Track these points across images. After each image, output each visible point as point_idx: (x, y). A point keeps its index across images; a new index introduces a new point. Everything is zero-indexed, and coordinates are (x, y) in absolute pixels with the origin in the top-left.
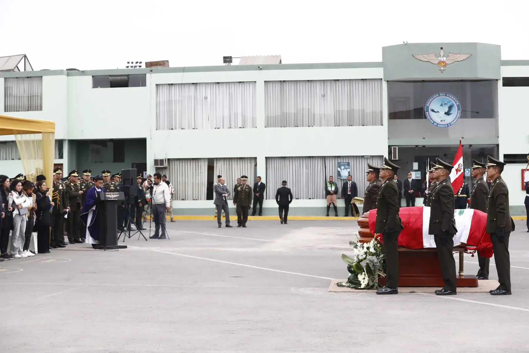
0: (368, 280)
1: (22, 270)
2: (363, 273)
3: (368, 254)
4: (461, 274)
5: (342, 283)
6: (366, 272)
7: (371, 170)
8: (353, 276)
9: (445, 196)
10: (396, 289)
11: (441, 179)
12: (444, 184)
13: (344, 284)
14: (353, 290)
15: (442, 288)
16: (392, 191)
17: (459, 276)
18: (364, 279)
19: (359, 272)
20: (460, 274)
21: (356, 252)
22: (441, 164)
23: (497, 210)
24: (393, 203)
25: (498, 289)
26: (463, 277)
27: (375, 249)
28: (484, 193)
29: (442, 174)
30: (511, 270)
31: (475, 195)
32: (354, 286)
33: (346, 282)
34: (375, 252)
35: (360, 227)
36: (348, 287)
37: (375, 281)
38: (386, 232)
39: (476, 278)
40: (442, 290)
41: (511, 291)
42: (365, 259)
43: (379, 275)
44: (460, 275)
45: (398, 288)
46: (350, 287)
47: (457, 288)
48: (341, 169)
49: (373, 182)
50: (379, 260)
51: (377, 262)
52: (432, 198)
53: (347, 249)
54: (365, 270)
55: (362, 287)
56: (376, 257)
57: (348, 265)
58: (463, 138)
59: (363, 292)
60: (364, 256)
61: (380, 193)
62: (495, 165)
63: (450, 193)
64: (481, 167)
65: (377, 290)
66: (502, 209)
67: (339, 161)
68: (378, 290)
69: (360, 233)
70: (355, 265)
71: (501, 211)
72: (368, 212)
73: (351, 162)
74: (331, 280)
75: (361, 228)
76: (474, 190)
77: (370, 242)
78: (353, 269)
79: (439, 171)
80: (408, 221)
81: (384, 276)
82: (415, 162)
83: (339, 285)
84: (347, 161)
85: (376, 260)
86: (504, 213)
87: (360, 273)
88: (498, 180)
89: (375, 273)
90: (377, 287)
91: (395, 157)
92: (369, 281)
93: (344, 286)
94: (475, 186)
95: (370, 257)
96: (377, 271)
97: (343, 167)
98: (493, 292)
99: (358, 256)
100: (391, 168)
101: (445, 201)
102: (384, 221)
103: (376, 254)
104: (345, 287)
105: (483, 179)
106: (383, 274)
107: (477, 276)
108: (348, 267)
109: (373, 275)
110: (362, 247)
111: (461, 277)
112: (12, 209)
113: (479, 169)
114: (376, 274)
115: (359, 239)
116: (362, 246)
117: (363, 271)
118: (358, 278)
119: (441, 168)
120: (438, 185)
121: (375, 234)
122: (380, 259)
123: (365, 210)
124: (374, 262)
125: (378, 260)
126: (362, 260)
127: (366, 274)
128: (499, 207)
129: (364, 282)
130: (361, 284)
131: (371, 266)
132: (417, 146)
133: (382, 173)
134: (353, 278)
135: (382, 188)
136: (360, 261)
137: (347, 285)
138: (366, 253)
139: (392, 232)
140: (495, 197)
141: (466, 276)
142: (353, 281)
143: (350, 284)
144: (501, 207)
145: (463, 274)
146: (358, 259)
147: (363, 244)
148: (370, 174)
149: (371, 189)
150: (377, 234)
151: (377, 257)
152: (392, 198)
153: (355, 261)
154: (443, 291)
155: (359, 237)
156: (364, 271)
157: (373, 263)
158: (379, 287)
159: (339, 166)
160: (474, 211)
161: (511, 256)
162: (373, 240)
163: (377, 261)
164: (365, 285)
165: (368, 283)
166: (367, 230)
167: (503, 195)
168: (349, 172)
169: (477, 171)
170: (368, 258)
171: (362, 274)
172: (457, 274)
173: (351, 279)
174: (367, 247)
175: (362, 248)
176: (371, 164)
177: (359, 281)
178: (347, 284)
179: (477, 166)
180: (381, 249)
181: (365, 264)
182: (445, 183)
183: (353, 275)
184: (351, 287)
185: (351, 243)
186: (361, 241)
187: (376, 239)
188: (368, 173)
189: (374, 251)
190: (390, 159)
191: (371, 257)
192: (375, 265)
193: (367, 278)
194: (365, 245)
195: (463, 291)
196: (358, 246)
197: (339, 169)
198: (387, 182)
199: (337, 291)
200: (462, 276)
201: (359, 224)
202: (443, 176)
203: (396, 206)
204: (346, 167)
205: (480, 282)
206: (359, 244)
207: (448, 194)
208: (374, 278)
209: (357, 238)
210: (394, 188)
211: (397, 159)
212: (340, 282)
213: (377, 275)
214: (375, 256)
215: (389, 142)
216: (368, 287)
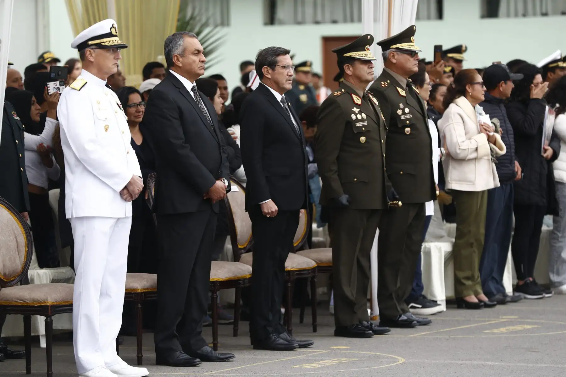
1: (401, 360)
112: (550, 152)
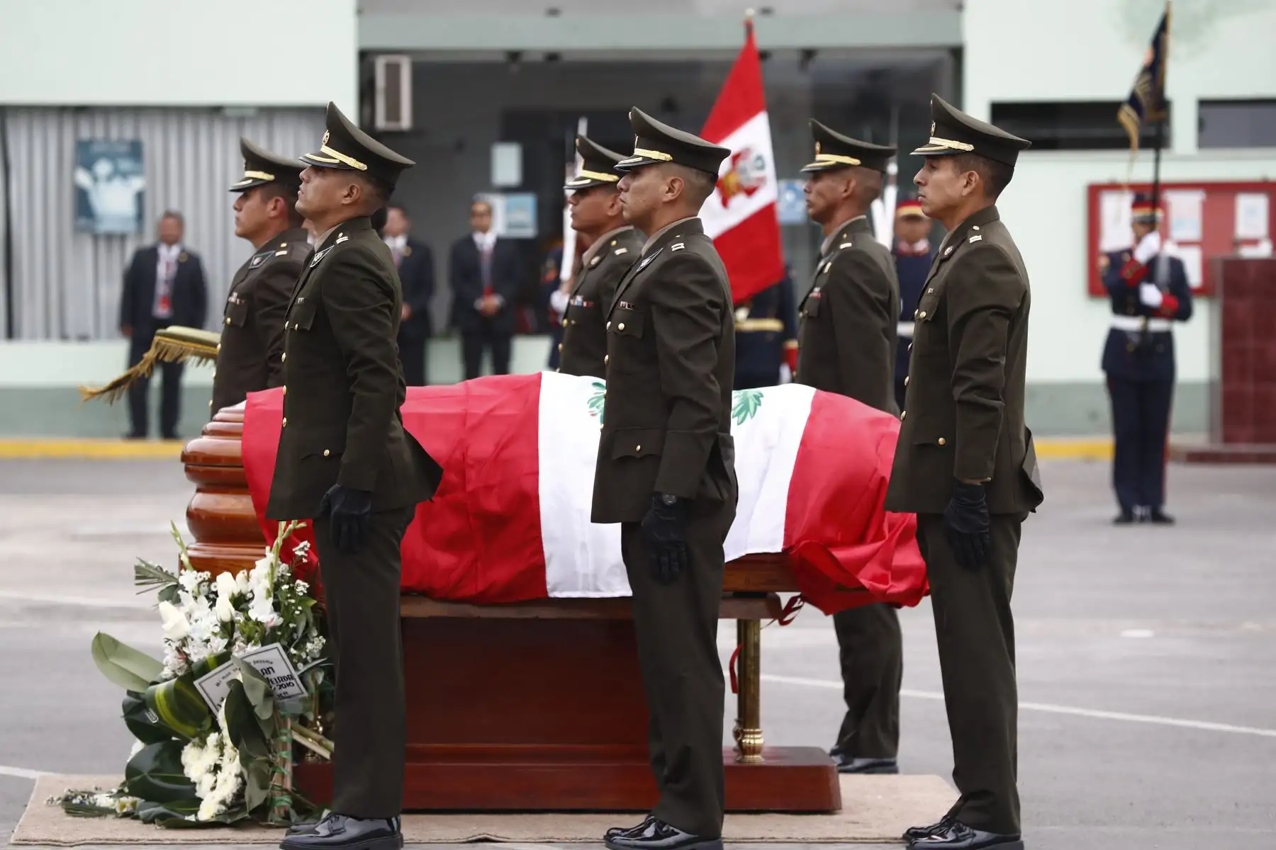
0: (240, 775)
2: (213, 738)
3: (243, 633)
4: (748, 740)
5: (91, 794)
6: (225, 732)
7: (260, 175)
8: (153, 754)
9: (681, 313)
10: (390, 823)
11: (664, 221)
12: (674, 248)
13: (103, 800)
14: (155, 832)
15: (639, 819)
16: (373, 289)
17: (735, 754)
18: (217, 768)
19: (189, 730)
20: (740, 743)
21: (174, 619)
22: (656, 140)
23: (957, 392)
24: (371, 353)
25: (951, 820)
26: (758, 759)
27: (277, 607)
28: (871, 303)
29: (670, 196)
30: (1021, 725)
31: (823, 316)
32: (161, 809)
33: (115, 791)
34: (281, 620)
35: (194, 486)
36: (126, 815)
37: (276, 780)
38: (336, 508)
39: (830, 765)
40: (642, 830)
41: (1023, 838)
42: (223, 658)
43: (299, 751)
44: (743, 750)
45: (403, 818)
46: (136, 818)
47: (726, 817)
48: (95, 179)
49: (274, 245)
50: (300, 665)
51: (291, 677)
52: (615, 325)
53: (127, 615)
54: (223, 724)
55: (207, 811)
56: (286, 649)
57: (129, 693)
58: (766, 11)
59: (211, 842)
60: (219, 644)
61: (300, 299)
62: (969, 147)
63: (707, 296)
64: (856, 162)
65: (285, 831)
66: (979, 388)
67: (85, 133)
68: (295, 831)
69: (194, 517)
70: (167, 695)
71: (973, 396)
72: (241, 406)
73: (153, 137)
74: (33, 781)
75: (198, 491)
76: (817, 290)
77: (250, 566)
78: (152, 718)
79: (648, 179)
80: (458, 455)
81: (327, 755)
82: (507, 138)
83: (78, 807)
84: (129, 134)
85: (282, 668)
86: (994, 409)
87: (196, 740)
88: (976, 228)
89: (275, 735)
90: (287, 817)
91: (393, 113)
92: (244, 783)
93: (103, 812)
94: (824, 266)
95: (251, 648)
96: (286, 727)
97: (103, 168)
98: (924, 840)
99: (184, 641)
100: (362, 166)
101: (678, 345)
102: (327, 452)
103: (284, 636)
104: (110, 817)
105: (868, 226)
106: (320, 743)
107: (834, 753)
108: (125, 707)
109: (269, 749)
110: (207, 597)
111: (750, 758)
113: (849, 173)
114: (284, 744)
115: (191, 553)
116: (204, 588)
117: (207, 723)
118: (182, 767)
119: (657, 163)
120: (645, 258)
121: (283, 524)
122: (305, 662)
123: (225, 393)
124: (272, 676)
125: (296, 668)
126: (204, 668)
127: (228, 741)
128: (966, 379)
129: (213, 788)
130: (200, 800)
131: (255, 697)
132: (514, 56)
133: (310, 192)
134: (157, 764)
135: (314, 276)
136: (193, 672)
137: (124, 806)
138: (228, 628)
139: (367, 510)
140: (951, 323)
141: (778, 752)
142: (157, 782)
143: (139, 801)
144: (979, 378)
145: (758, 742)
146: (186, 658)
147: (212, 580)
148: (255, 199)
149: (261, 284)
150: (291, 526)
151: (293, 651)
152: (369, 327)
153: (167, 672)
154: (649, 832)
155: (189, 539)
156: (216, 728)
157: (268, 681)
158: (299, 813)
159: (86, 156)
160: (816, 397)
161: (1022, 650)
162: (271, 555)
163: (285, 673)
164: (223, 802)
165: (239, 795)
166: (238, 505)
167: (997, 314)
168: (140, 197)
169: (834, 187)
170: (241, 654)
171: (203, 744)
172: (729, 741)
173: (146, 774)
174: (236, 593)
175: (206, 603)
176: (261, 146)
177: (187, 781)
178: (124, 799)
179: (832, 159)
180: (314, 608)
181: (225, 690)
182: (682, 246)
183: (157, 747)
184: (141, 813)
185: (144, 575)
186: (198, 564)
187: (286, 554)
188: (246, 192)
189: (275, 615)
190: (367, 122)
191: (258, 648)
192: (279, 692)
193: (232, 765)
194: (227, 584)
195: (757, 834)
196: (182, 588)
197: (83, 178)
198: (341, 239)
199: (62, 839)
200: (754, 750)
201: (187, 470)
202: (671, 203)
203: (392, 370)
204: (125, 165)
205: (852, 786)
206: (190, 579)
207: (695, 303)
208: (271, 764)
209: (181, 544)
210: (382, 274)
211: (406, 122)
212: (80, 788)
213: (289, 747)
214: (277, 645)
215: (361, 30)
216: (237, 813)
